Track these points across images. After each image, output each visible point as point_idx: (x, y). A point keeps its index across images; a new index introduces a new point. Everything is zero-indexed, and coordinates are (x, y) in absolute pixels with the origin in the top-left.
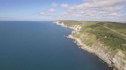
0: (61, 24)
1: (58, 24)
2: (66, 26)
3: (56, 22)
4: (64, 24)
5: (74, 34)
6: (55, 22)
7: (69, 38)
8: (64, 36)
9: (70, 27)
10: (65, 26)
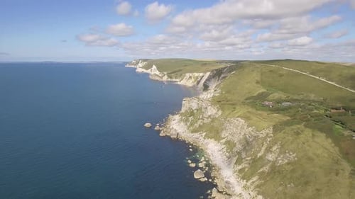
0: (149, 71)
1: (139, 70)
2: (165, 78)
3: (137, 63)
4: (158, 69)
5: (192, 114)
6: (133, 64)
7: (169, 137)
8: (148, 125)
9: (177, 80)
10: (162, 77)
